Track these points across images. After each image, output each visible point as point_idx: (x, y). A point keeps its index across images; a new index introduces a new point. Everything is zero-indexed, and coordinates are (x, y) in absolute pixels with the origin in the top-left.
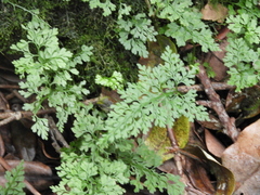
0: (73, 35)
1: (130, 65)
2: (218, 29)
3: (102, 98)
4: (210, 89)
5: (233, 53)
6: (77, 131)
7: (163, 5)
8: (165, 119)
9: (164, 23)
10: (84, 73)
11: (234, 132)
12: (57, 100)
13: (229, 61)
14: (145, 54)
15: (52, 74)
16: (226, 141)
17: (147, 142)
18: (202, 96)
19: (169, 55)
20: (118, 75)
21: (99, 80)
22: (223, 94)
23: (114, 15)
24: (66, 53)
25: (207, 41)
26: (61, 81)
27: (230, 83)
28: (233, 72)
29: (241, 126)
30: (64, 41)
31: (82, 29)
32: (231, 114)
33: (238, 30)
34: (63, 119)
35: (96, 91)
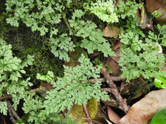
0: (21, 48)
1: (58, 67)
2: (114, 42)
3: (41, 88)
4: (110, 80)
5: (124, 57)
6: (25, 109)
7: (78, 28)
8: (81, 99)
9: (79, 39)
10: (29, 73)
11: (126, 108)
12: (12, 90)
13: (121, 62)
14: (67, 59)
15: (9, 74)
16: (121, 114)
17: (70, 116)
18: (105, 85)
19: (83, 59)
20: (51, 73)
21: (39, 77)
22: (118, 83)
23: (47, 35)
24: (17, 60)
25: (107, 50)
26: (14, 78)
27: (122, 77)
28: (124, 69)
29: (130, 103)
30: (16, 53)
31: (27, 44)
32: (124, 97)
33: (126, 43)
34: (17, 102)
35: (37, 84)
